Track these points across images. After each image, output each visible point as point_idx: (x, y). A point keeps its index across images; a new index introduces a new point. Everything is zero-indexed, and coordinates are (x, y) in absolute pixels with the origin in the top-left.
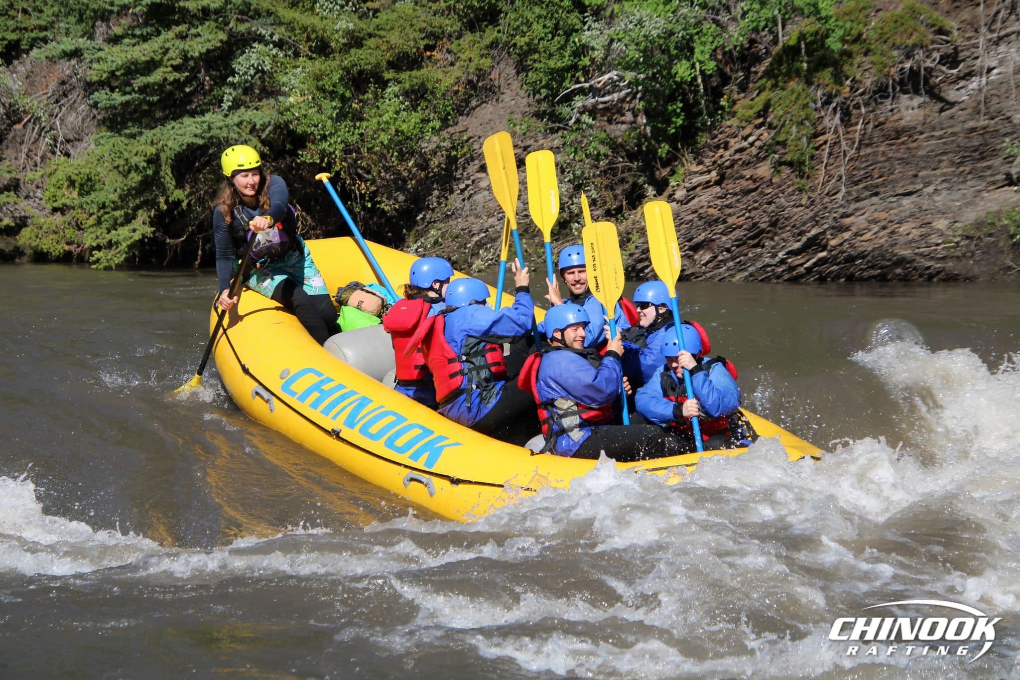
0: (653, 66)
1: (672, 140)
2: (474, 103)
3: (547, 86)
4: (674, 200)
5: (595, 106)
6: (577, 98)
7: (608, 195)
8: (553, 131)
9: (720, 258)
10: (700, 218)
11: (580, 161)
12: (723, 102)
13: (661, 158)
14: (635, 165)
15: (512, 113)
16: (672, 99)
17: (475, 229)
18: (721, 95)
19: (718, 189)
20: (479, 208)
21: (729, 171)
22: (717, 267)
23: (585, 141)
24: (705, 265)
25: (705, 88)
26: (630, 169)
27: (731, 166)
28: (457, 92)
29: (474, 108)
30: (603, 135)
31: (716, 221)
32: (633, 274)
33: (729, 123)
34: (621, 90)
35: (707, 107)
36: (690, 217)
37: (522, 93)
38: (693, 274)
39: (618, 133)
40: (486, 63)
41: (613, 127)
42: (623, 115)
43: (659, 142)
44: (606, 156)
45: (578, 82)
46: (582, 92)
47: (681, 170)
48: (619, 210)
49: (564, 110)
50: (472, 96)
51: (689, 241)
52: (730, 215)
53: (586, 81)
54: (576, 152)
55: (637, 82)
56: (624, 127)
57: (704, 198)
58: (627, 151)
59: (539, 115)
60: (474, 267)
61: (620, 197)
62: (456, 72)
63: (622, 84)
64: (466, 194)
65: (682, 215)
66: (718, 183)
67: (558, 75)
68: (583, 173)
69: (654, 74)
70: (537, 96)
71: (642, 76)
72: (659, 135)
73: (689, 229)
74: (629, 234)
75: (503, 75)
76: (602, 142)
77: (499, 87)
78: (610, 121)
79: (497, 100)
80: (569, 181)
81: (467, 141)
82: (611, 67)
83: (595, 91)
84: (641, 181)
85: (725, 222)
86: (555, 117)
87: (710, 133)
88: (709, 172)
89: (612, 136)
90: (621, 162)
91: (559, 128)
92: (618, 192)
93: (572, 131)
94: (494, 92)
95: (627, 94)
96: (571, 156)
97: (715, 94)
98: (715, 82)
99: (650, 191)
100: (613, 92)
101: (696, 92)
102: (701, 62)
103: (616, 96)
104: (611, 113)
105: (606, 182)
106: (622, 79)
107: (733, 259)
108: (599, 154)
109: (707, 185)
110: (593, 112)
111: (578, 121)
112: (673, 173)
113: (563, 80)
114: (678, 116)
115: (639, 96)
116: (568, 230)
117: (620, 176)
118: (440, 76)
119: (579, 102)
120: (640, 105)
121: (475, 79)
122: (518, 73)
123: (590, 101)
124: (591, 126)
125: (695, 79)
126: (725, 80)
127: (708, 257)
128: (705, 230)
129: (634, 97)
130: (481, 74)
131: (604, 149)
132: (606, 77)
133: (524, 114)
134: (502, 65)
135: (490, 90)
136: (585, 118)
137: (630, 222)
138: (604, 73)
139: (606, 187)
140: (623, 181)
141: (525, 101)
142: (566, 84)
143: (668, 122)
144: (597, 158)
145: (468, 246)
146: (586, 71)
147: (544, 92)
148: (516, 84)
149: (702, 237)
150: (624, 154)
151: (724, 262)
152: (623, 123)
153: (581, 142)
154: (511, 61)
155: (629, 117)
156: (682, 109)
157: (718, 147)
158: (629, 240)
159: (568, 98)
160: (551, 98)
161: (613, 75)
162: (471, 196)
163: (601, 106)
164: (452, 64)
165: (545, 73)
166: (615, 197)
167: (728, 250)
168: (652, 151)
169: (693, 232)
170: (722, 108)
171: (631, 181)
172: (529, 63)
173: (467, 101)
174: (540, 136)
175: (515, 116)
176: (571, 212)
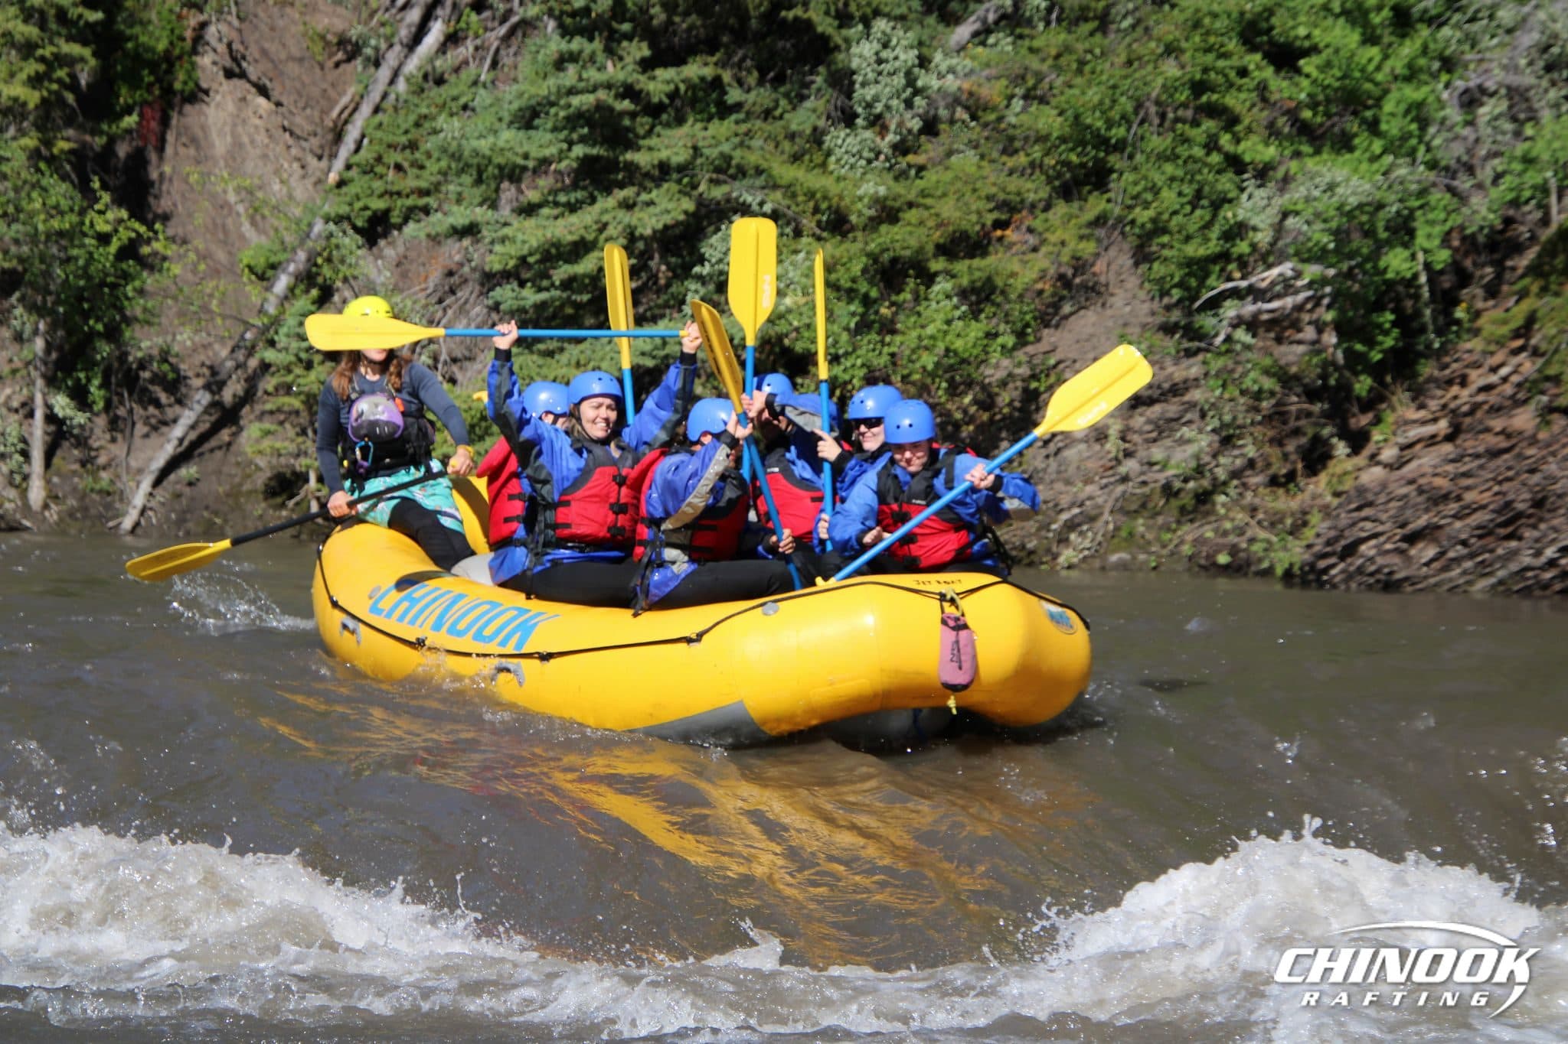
0: (1351, 256)
1: (1377, 371)
2: (1067, 309)
3: (1180, 285)
4: (1378, 463)
5: (1256, 315)
6: (1228, 303)
7: (1274, 452)
8: (1190, 353)
9: (1451, 554)
10: (1421, 491)
11: (1231, 400)
12: (1460, 313)
13: (1359, 399)
14: (1317, 408)
15: (1125, 325)
16: (1379, 307)
17: (1064, 501)
18: (1456, 302)
19: (1447, 448)
20: (1071, 470)
21: (1468, 420)
22: (1446, 568)
23: (1240, 370)
24: (1427, 564)
25: (1431, 291)
26: (1309, 414)
27: (1471, 413)
28: (1040, 292)
29: (1066, 317)
30: (1267, 362)
31: (1445, 497)
32: (1311, 577)
33: (1468, 345)
34: (1297, 292)
35: (1434, 319)
36: (1404, 490)
37: (1142, 294)
38: (1406, 579)
39: (1291, 358)
40: (1088, 248)
41: (1284, 348)
42: (1300, 330)
43: (1356, 374)
44: (1272, 393)
45: (1229, 279)
46: (1236, 294)
47: (1390, 418)
48: (1291, 476)
49: (1207, 321)
50: (1062, 298)
51: (1403, 526)
52: (1468, 488)
53: (1243, 278)
54: (1224, 386)
55: (1324, 281)
56: (1301, 349)
57: (1426, 461)
58: (1305, 386)
59: (1168, 329)
60: (1061, 560)
61: (1293, 457)
62: (1041, 261)
63: (1299, 283)
64: (1052, 447)
65: (1392, 487)
66: (1450, 438)
67: (1199, 268)
68: (1235, 418)
69: (1351, 269)
70: (1166, 300)
71: (1331, 272)
72: (1355, 362)
73: (1402, 508)
74: (1305, 513)
75: (1114, 267)
76: (1267, 372)
77: (1107, 285)
78: (1279, 340)
79: (1103, 305)
80: (1214, 431)
81: (1055, 366)
82: (1282, 258)
83: (1257, 294)
84: (1326, 431)
85: (1459, 498)
86: (1193, 333)
87: (1438, 359)
88: (1435, 420)
89: (1282, 362)
90: (1295, 403)
91: (1199, 350)
92: (1291, 447)
93: (1220, 354)
94: (1099, 293)
95: (1308, 299)
96: (1218, 392)
97: (1446, 300)
98: (1447, 282)
99: (1341, 448)
100: (1285, 295)
101: (1417, 297)
102: (1426, 251)
103: (1289, 302)
104: (1281, 327)
105: (1271, 433)
106: (1298, 275)
107: (1472, 556)
108: (1260, 391)
109: (1432, 441)
110: (1252, 325)
111: (1229, 339)
112: (1378, 421)
113: (1207, 275)
114: (1386, 333)
115: (1326, 301)
116: (1208, 507)
117: (1292, 424)
118: (1015, 266)
119: (1230, 310)
120: (1329, 316)
121: (1070, 272)
122: (1137, 264)
123: (1249, 308)
124: (1248, 347)
125: (1415, 276)
126: (1464, 278)
127: (1431, 552)
128: (1427, 510)
129: (1317, 304)
130: (1080, 265)
131: (1268, 383)
132: (1275, 272)
133: (1144, 326)
134: (1112, 252)
135: (1093, 289)
136: (1242, 335)
137: (1307, 496)
138: (1269, 267)
139: (1272, 441)
140: (1297, 432)
141: (1146, 307)
142: (1211, 281)
143: (1371, 343)
144: (1258, 396)
145: (1054, 527)
146: (1243, 264)
147: (1176, 293)
148: (1132, 282)
149: (1422, 521)
150: (1299, 390)
151: (1457, 560)
152: (1300, 342)
153: (1232, 371)
154: (1126, 246)
155: (1309, 333)
156: (1394, 324)
157: (1450, 382)
158: (1305, 524)
159: (1214, 304)
160: (1186, 303)
161: (1286, 268)
162: (1058, 451)
163: (1265, 317)
164: (1035, 250)
165: (1180, 265)
166: (1285, 456)
167: (1464, 543)
168: (1345, 388)
169: (1409, 513)
170: (1458, 322)
171: (1310, 432)
172: (1154, 248)
173: (1056, 306)
174: (1168, 362)
175: (1129, 330)
176: (1215, 479)
